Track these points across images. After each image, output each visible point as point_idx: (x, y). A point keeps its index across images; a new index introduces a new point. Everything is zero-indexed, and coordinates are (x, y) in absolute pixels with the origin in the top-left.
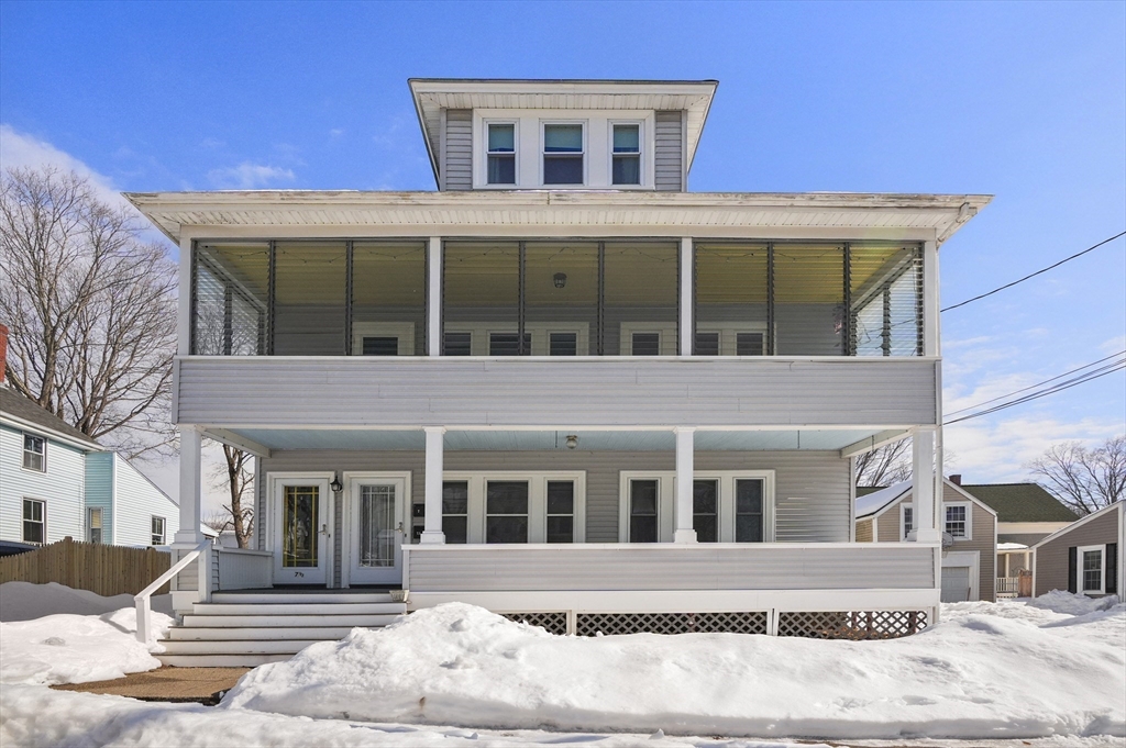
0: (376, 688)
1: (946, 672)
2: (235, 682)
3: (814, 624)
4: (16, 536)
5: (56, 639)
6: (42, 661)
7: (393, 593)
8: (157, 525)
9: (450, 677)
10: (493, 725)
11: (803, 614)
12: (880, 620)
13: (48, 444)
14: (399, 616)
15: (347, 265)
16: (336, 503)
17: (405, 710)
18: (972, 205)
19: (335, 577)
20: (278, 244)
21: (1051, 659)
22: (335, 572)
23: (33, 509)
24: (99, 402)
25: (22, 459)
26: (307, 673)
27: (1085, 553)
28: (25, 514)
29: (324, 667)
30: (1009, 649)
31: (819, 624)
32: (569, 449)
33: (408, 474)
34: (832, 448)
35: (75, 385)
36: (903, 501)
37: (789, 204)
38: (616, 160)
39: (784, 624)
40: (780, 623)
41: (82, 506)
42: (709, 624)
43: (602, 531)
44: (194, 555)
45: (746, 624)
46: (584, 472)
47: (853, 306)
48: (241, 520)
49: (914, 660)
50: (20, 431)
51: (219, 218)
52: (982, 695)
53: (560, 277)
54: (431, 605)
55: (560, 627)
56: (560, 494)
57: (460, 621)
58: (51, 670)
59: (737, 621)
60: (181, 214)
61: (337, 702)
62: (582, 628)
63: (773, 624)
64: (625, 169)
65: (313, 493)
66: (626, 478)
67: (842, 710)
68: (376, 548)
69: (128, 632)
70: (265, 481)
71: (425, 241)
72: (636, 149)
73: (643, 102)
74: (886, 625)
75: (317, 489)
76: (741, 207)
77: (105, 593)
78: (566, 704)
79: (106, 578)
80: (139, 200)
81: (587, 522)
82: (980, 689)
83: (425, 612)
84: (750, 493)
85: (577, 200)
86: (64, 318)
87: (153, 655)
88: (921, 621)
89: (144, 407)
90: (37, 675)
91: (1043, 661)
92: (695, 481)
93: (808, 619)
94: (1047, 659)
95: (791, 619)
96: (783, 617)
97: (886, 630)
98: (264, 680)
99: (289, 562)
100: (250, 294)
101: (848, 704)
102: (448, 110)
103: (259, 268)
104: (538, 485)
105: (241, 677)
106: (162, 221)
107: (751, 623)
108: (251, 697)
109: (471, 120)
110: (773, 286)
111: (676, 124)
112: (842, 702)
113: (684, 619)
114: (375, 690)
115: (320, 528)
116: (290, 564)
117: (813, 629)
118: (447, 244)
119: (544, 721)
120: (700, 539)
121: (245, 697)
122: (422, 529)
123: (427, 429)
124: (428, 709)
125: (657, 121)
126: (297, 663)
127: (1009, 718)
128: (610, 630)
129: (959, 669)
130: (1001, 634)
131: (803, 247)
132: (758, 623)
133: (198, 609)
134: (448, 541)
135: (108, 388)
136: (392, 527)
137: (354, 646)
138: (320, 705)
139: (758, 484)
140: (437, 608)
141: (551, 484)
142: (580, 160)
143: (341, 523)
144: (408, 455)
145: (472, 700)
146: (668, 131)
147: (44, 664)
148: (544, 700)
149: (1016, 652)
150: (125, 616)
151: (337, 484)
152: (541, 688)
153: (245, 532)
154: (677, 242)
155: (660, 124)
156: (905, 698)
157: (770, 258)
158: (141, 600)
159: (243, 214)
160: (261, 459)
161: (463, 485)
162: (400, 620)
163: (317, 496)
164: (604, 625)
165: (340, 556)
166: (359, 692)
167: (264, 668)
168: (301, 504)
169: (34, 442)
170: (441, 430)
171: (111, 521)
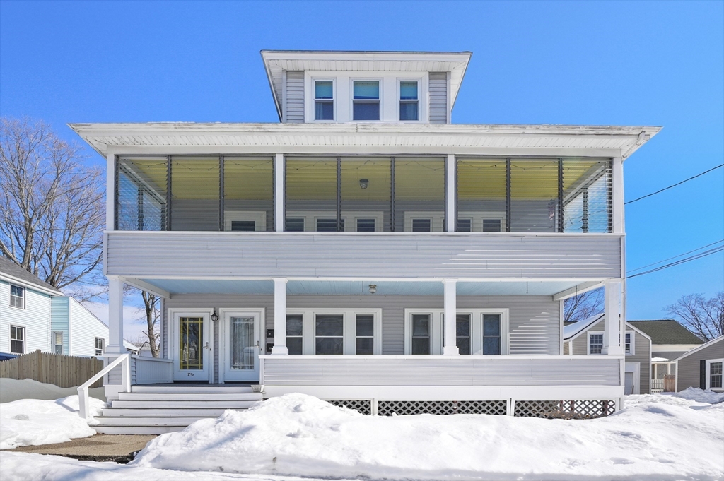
0: (242, 451)
1: (639, 442)
2: (145, 445)
3: (538, 408)
4: (6, 349)
5: (23, 415)
6: (12, 430)
7: (254, 387)
8: (99, 343)
9: (294, 443)
10: (325, 476)
11: (531, 402)
12: (583, 406)
13: (26, 291)
14: (257, 402)
15: (220, 172)
16: (215, 328)
17: (262, 466)
18: (647, 133)
19: (215, 377)
20: (173, 158)
21: (710, 433)
22: (215, 373)
23: (17, 333)
24: (61, 266)
25: (9, 300)
26: (193, 440)
27: (711, 364)
28: (11, 336)
29: (206, 436)
30: (681, 426)
31: (542, 408)
32: (372, 293)
33: (263, 310)
34: (547, 294)
35: (45, 255)
36: (589, 330)
37: (522, 132)
38: (401, 104)
39: (518, 408)
40: (515, 408)
41: (50, 331)
42: (467, 408)
43: (393, 347)
45: (492, 408)
46: (381, 309)
47: (564, 200)
48: (155, 340)
49: (615, 433)
50: (7, 283)
51: (133, 140)
52: (665, 457)
53: (364, 181)
54: (279, 395)
55: (366, 409)
56: (365, 324)
57: (299, 406)
58: (18, 436)
59: (486, 406)
60: (107, 138)
61: (215, 460)
62: (381, 410)
63: (511, 408)
64: (408, 110)
65: (199, 322)
66: (409, 313)
67: (569, 467)
68: (242, 357)
69: (72, 411)
70: (167, 313)
71: (273, 157)
72: (416, 98)
73: (420, 66)
74: (587, 410)
75: (202, 319)
76: (488, 134)
77: (64, 386)
78: (376, 462)
79: (64, 376)
80: (79, 128)
81: (383, 341)
82: (664, 453)
83: (276, 399)
84: (492, 323)
85: (376, 129)
86: (37, 212)
87: (90, 426)
88: (611, 407)
89: (90, 269)
90: (8, 439)
91: (705, 434)
92: (457, 316)
93: (535, 405)
94: (708, 433)
95: (523, 405)
96: (518, 404)
97: (587, 412)
98: (164, 445)
99: (184, 366)
100: (153, 191)
101: (573, 463)
102: (288, 72)
103: (160, 174)
104: (350, 317)
105: (149, 442)
106: (94, 142)
107: (497, 408)
108: (155, 456)
109: (303, 78)
110: (510, 186)
111: (443, 81)
112: (568, 462)
113: (451, 405)
114: (242, 452)
115: (204, 345)
116: (185, 368)
117: (538, 412)
118: (288, 159)
119: (360, 474)
120: (461, 353)
121: (151, 456)
122: (272, 345)
123: (275, 279)
124: (279, 465)
125: (430, 79)
126: (187, 433)
127: (687, 473)
128: (400, 412)
129: (647, 439)
130: (673, 416)
131: (530, 161)
132: (501, 408)
133: (122, 396)
134: (290, 353)
135: (67, 257)
136: (252, 345)
137: (226, 422)
138: (203, 462)
139: (498, 317)
140: (284, 397)
141: (358, 317)
142: (377, 105)
143: (218, 342)
144: (263, 297)
145: (309, 460)
146: (438, 85)
147: (13, 432)
148: (359, 459)
149: (686, 428)
150: (72, 401)
151: (216, 316)
152: (358, 451)
153: (157, 348)
154: (444, 157)
155: (432, 81)
156: (612, 459)
157: (508, 168)
158: (82, 390)
159: (149, 138)
160: (164, 299)
161: (300, 317)
162: (258, 405)
163: (202, 324)
164: (396, 408)
165: (218, 362)
166: (230, 453)
167: (164, 436)
168: (192, 330)
169: (17, 290)
170: (285, 280)
171: (68, 340)
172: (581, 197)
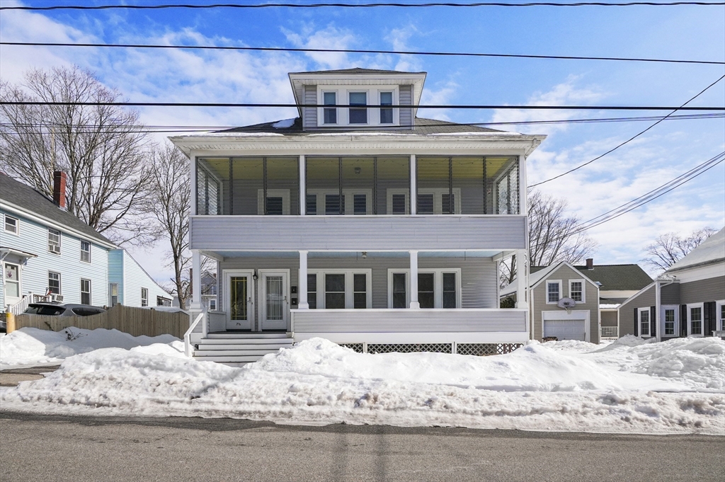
4: (78, 301)
7: (286, 333)
8: (144, 293)
11: (468, 345)
13: (91, 246)
15: (264, 169)
16: (255, 286)
18: (538, 139)
19: (255, 326)
20: (234, 159)
22: (255, 323)
23: (85, 285)
25: (80, 255)
27: (642, 312)
28: (81, 288)
32: (363, 258)
33: (288, 271)
34: (488, 256)
36: (548, 278)
38: (381, 110)
39: (460, 350)
40: (458, 349)
41: (107, 282)
42: (426, 349)
43: (380, 303)
44: (201, 315)
45: (442, 349)
46: (371, 270)
48: (181, 288)
50: (79, 239)
51: (208, 147)
53: (358, 169)
54: (308, 339)
55: (360, 349)
56: (360, 281)
59: (438, 348)
62: (369, 350)
63: (454, 348)
64: (386, 116)
65: (244, 281)
66: (391, 272)
68: (275, 311)
70: (222, 274)
71: (298, 157)
73: (393, 82)
75: (246, 278)
80: (175, 140)
81: (373, 296)
84: (449, 280)
85: (364, 139)
89: (123, 214)
92: (418, 274)
93: (471, 347)
95: (462, 347)
96: (459, 346)
100: (216, 177)
102: (306, 86)
103: (224, 168)
104: (349, 274)
106: (183, 148)
107: (446, 348)
109: (316, 91)
111: (408, 92)
113: (415, 347)
115: (248, 299)
116: (233, 319)
117: (472, 352)
118: (308, 159)
120: (421, 307)
122: (297, 300)
123: (300, 251)
125: (400, 90)
128: (382, 352)
131: (465, 159)
132: (448, 349)
133: (203, 341)
134: (310, 307)
136: (281, 298)
139: (453, 276)
140: (310, 340)
141: (355, 275)
142: (365, 112)
143: (257, 296)
144: (289, 260)
146: (405, 95)
151: (256, 275)
153: (184, 296)
154: (409, 157)
155: (401, 92)
157: (450, 164)
158: (187, 336)
160: (219, 263)
161: (315, 277)
163: (246, 282)
164: (378, 349)
165: (258, 315)
168: (239, 287)
169: (86, 244)
170: (306, 252)
171: (122, 291)
172: (506, 178)
